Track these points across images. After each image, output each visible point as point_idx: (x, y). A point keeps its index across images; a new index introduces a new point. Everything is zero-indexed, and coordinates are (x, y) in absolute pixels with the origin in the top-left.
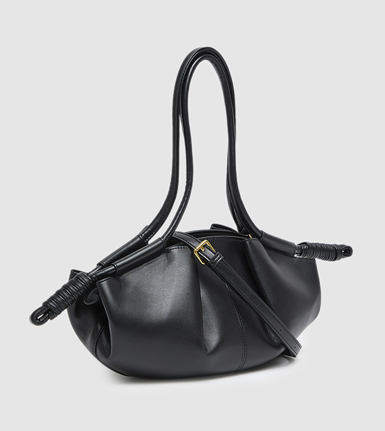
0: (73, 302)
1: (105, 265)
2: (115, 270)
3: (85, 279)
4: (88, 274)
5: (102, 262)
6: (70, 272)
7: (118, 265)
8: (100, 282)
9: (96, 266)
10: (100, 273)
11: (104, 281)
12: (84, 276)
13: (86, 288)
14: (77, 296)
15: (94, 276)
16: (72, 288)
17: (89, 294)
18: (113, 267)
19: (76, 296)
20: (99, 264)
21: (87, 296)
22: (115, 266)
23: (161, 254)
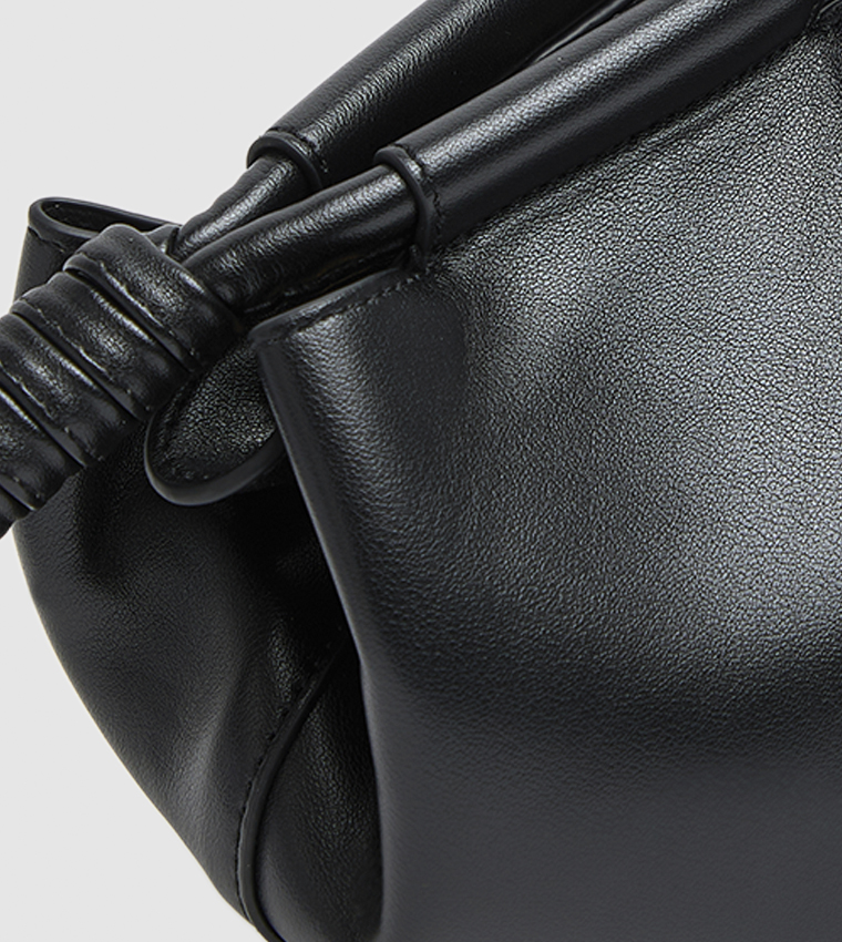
0: (53, 482)
1: (317, 158)
2: (406, 209)
3: (158, 293)
4: (176, 238)
5: (292, 125)
6: (23, 223)
7: (435, 157)
8: (288, 329)
9: (237, 169)
10: (282, 234)
11: (324, 314)
12: (145, 257)
13: (160, 365)
14: (85, 433)
15: (230, 261)
16: (40, 371)
17: (183, 404)
18: (393, 183)
19: (76, 439)
20: (265, 151)
21: (173, 425)
22: (404, 175)
23: (784, 48)
